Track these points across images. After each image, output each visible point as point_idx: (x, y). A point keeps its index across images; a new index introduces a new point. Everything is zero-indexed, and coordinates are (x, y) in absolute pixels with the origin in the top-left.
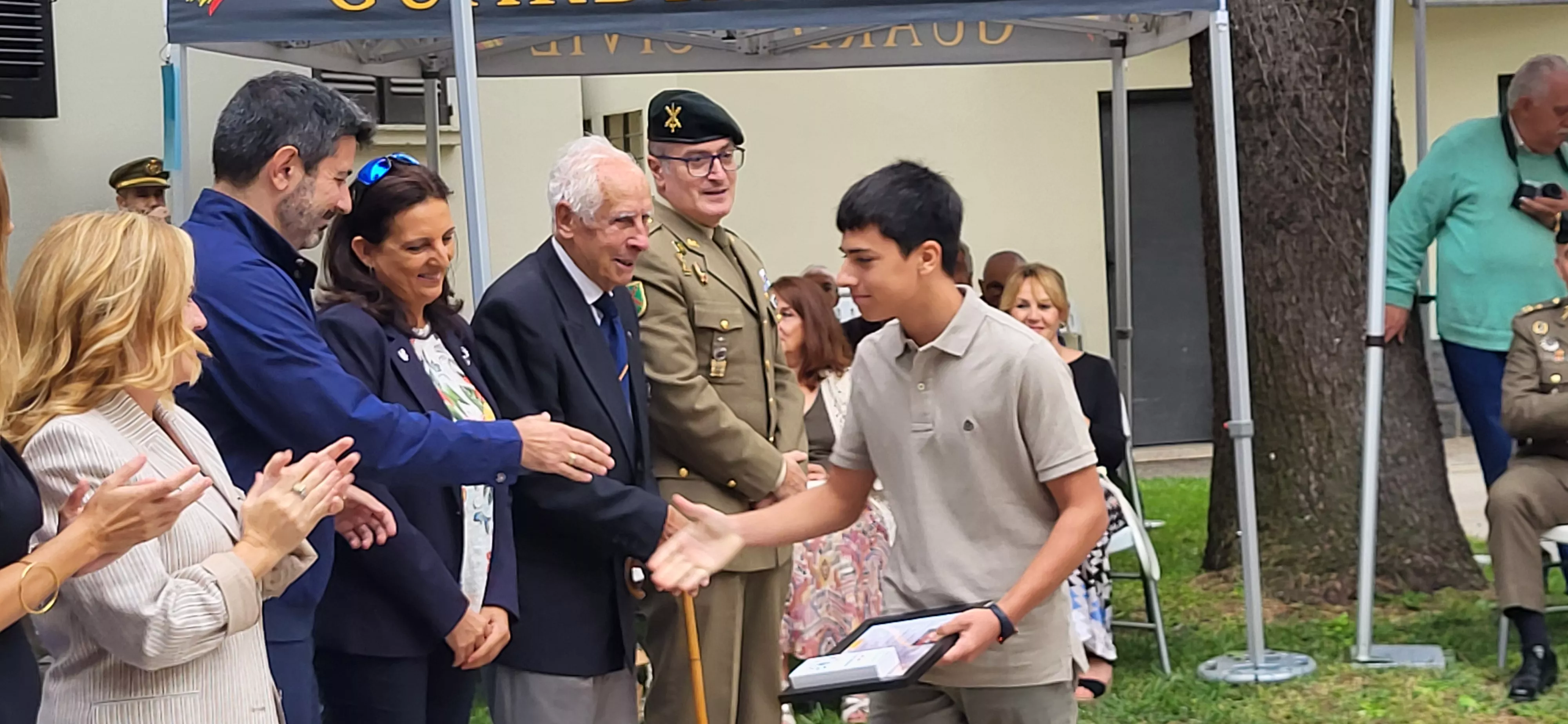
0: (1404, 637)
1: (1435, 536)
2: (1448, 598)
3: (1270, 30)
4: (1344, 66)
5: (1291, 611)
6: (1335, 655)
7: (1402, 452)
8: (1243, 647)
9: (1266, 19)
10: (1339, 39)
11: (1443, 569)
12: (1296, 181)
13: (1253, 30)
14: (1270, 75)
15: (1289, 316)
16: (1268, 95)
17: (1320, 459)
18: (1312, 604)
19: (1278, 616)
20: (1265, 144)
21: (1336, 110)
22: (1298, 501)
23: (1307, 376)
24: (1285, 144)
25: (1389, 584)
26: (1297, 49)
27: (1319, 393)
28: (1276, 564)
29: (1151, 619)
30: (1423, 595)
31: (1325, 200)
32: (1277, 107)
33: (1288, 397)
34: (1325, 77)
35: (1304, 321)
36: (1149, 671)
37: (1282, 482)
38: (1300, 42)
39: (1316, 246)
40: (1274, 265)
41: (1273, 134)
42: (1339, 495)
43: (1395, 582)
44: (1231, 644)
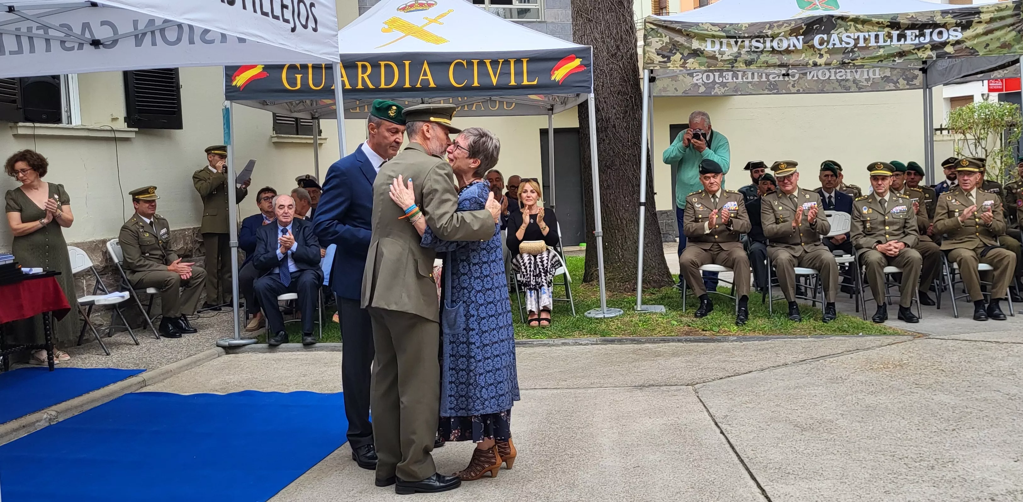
0: (651, 302)
1: (660, 270)
2: (665, 290)
3: (605, 102)
4: (630, 114)
5: (613, 295)
6: (629, 309)
7: (649, 242)
8: (599, 307)
9: (604, 98)
10: (628, 105)
11: (662, 280)
12: (614, 153)
13: (600, 102)
14: (605, 117)
15: (612, 197)
16: (605, 124)
17: (622, 245)
18: (620, 292)
19: (610, 297)
20: (604, 140)
21: (627, 128)
22: (615, 258)
23: (618, 217)
24: (610, 140)
25: (645, 286)
26: (614, 108)
27: (622, 223)
28: (608, 280)
29: (568, 297)
30: (656, 289)
31: (624, 159)
32: (608, 128)
33: (612, 224)
34: (623, 118)
35: (617, 199)
36: (568, 315)
37: (610, 252)
38: (615, 106)
39: (621, 174)
40: (607, 181)
41: (606, 137)
42: (628, 257)
43: (647, 285)
44: (595, 306)
